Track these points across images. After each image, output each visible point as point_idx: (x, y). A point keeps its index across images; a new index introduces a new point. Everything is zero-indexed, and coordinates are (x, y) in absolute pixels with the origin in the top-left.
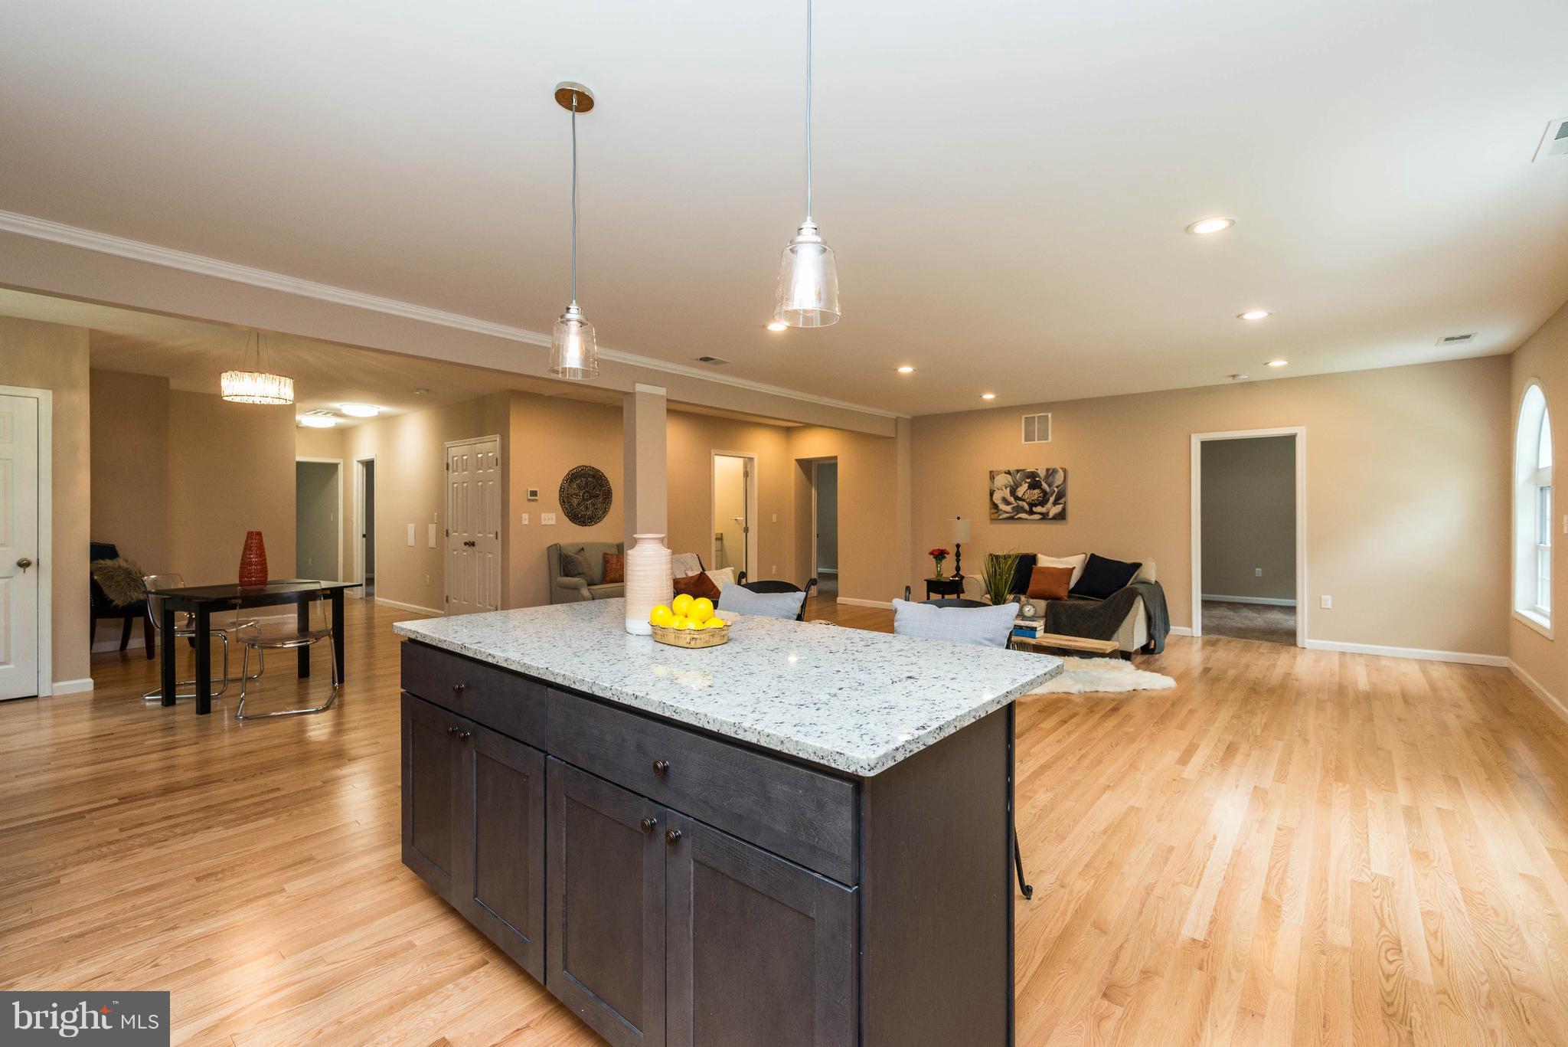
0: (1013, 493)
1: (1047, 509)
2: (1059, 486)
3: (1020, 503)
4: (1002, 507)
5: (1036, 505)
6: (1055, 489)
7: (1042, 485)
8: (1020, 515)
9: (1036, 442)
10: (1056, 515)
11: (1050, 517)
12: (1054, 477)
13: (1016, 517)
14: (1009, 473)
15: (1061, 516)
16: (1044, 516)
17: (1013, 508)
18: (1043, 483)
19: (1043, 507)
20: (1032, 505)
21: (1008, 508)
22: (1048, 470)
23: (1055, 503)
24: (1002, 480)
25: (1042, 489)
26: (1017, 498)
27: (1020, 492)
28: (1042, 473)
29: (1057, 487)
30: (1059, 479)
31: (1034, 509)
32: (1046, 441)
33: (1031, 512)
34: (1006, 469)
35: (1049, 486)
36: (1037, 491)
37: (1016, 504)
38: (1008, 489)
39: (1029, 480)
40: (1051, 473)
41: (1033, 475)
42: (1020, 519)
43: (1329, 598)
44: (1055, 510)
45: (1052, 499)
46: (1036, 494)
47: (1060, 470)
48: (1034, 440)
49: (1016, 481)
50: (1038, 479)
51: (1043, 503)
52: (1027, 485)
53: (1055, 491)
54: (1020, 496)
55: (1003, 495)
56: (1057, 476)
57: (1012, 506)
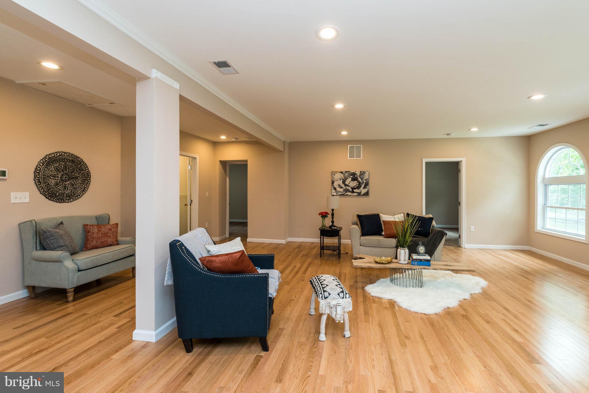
0: (344, 182)
1: (361, 190)
2: (366, 179)
3: (348, 188)
4: (338, 189)
5: (355, 189)
6: (365, 181)
7: (358, 179)
8: (347, 193)
9: (355, 158)
10: (364, 193)
11: (362, 194)
12: (364, 175)
13: (345, 194)
14: (342, 173)
15: (367, 194)
16: (359, 194)
17: (344, 190)
18: (359, 178)
19: (358, 189)
20: (353, 189)
21: (341, 190)
22: (361, 172)
23: (364, 188)
24: (338, 176)
25: (358, 181)
26: (346, 185)
27: (347, 182)
28: (358, 173)
29: (365, 180)
30: (366, 177)
31: (354, 190)
32: (360, 158)
33: (353, 192)
34: (341, 171)
35: (362, 179)
36: (356, 182)
37: (345, 188)
38: (341, 180)
39: (352, 177)
40: (362, 173)
41: (354, 174)
42: (347, 195)
43: (473, 227)
44: (364, 191)
45: (363, 186)
46: (354, 184)
47: (367, 172)
48: (354, 158)
49: (345, 177)
50: (356, 176)
51: (359, 187)
52: (351, 179)
53: (364, 182)
54: (347, 184)
55: (339, 183)
56: (365, 175)
57: (343, 189)
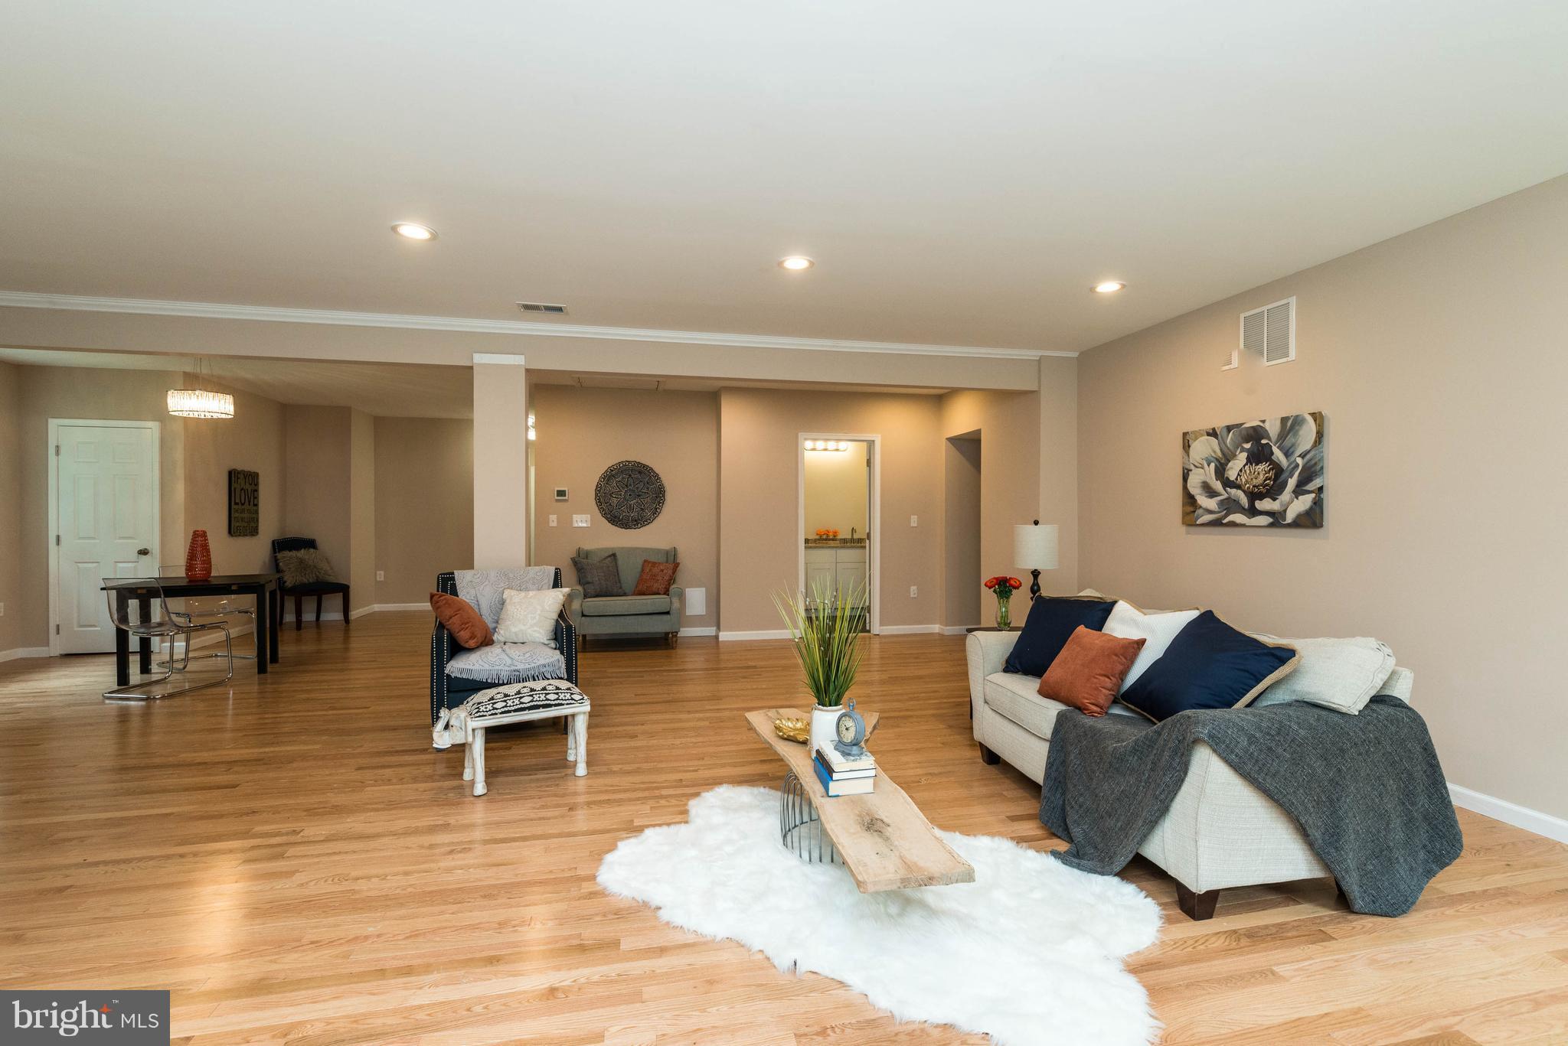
0: (1220, 472)
1: (1283, 504)
2: (1308, 452)
3: (1233, 492)
4: (1201, 500)
5: (1261, 496)
6: (1299, 461)
7: (1272, 453)
8: (1232, 518)
9: (1264, 362)
10: (1299, 516)
11: (1287, 520)
12: (1296, 434)
13: (1225, 521)
14: (1213, 433)
15: (1312, 519)
16: (1277, 520)
17: (1221, 503)
18: (1275, 449)
19: (1274, 499)
20: (1254, 496)
21: (1211, 504)
22: (1284, 420)
23: (1299, 491)
24: (1203, 448)
25: (1272, 462)
26: (1227, 484)
27: (1232, 472)
28: (1273, 428)
29: (1300, 456)
30: (1306, 438)
31: (1261, 505)
32: (1284, 359)
33: (1253, 512)
34: (1209, 426)
35: (1287, 454)
36: (1262, 467)
37: (1226, 496)
38: (1213, 465)
39: (1248, 446)
40: (1290, 426)
41: (1256, 435)
42: (1229, 524)
44: (1295, 507)
45: (1292, 483)
46: (1261, 471)
47: (1310, 419)
49: (1225, 450)
50: (1264, 441)
51: (1273, 489)
52: (1244, 455)
53: (1297, 466)
54: (1232, 478)
55: (1204, 480)
56: (1301, 433)
57: (1219, 498)
